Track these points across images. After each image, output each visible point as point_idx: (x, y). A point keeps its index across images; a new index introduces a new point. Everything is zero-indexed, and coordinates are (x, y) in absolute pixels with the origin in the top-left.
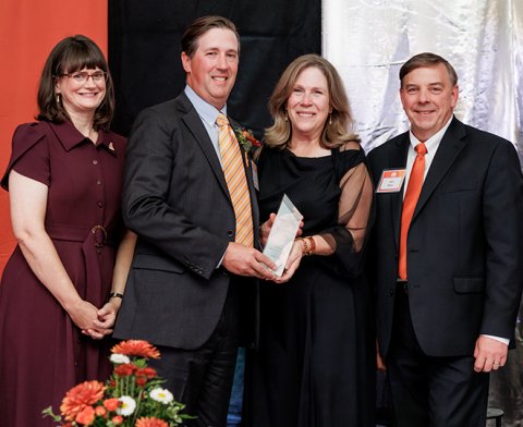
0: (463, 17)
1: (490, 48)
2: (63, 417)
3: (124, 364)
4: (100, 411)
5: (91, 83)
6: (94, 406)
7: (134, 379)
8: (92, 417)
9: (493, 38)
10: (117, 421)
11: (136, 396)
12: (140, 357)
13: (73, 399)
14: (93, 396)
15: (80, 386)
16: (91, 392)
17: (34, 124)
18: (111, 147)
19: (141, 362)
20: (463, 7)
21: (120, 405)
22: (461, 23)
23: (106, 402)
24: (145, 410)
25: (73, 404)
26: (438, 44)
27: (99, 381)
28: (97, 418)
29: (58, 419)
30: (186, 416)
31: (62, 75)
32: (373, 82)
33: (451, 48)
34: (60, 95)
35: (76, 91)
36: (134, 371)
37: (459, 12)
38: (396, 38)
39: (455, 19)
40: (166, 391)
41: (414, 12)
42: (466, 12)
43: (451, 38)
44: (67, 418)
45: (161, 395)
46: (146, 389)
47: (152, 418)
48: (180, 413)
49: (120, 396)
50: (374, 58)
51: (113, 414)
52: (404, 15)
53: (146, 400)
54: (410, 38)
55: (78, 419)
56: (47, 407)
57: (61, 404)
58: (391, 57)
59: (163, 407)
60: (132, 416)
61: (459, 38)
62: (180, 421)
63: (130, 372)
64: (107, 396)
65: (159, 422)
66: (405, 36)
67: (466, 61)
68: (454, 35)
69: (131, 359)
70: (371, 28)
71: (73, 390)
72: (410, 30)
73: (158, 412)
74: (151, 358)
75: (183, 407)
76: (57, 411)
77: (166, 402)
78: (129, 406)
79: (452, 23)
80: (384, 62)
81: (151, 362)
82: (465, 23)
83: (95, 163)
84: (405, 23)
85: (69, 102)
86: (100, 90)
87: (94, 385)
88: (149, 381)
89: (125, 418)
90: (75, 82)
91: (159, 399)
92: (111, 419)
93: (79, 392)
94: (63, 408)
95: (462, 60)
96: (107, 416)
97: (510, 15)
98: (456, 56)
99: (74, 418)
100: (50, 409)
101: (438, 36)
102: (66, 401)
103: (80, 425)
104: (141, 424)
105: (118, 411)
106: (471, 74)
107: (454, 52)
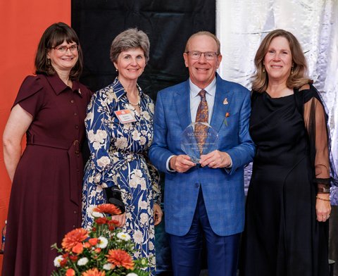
1: (328, 22)
2: (64, 249)
3: (100, 217)
4: (86, 245)
5: (69, 53)
7: (106, 226)
8: (82, 249)
9: (330, 16)
11: (107, 237)
13: (69, 238)
14: (82, 237)
15: (74, 231)
16: (81, 235)
18: (79, 92)
21: (99, 242)
22: (309, 6)
23: (90, 240)
24: (112, 247)
25: (69, 242)
28: (85, 249)
29: (61, 250)
31: (51, 48)
33: (302, 22)
34: (50, 60)
35: (60, 57)
36: (107, 221)
38: (265, 15)
40: (126, 234)
43: (302, 15)
44: (66, 250)
45: (124, 236)
47: (118, 250)
49: (98, 237)
50: (252, 28)
53: (114, 239)
54: (275, 15)
55: (73, 250)
58: (262, 28)
59: (125, 242)
60: (106, 249)
61: (307, 15)
63: (104, 222)
65: (123, 252)
66: (271, 13)
67: (313, 31)
68: (304, 13)
71: (70, 234)
72: (276, 9)
76: (60, 246)
77: (126, 240)
78: (104, 243)
79: (303, 5)
80: (257, 31)
82: (312, 5)
83: (72, 101)
84: (271, 5)
86: (75, 56)
87: (82, 230)
89: (102, 250)
90: (60, 52)
91: (123, 238)
93: (73, 235)
94: (64, 244)
95: (309, 30)
98: (305, 27)
99: (71, 250)
100: (55, 245)
101: (294, 14)
102: (65, 240)
103: (75, 254)
104: (112, 252)
105: (97, 246)
106: (316, 40)
107: (304, 25)
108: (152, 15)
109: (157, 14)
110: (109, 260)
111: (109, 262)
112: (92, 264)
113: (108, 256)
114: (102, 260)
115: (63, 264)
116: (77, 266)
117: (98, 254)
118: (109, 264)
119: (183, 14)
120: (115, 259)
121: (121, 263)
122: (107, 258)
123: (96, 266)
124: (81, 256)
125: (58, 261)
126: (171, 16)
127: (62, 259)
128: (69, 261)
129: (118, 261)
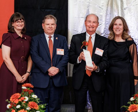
0: (102, 6)
1: (109, 13)
2: (11, 102)
3: (25, 89)
5: (21, 24)
6: (19, 99)
7: (27, 92)
8: (18, 102)
9: (110, 11)
10: (24, 102)
11: (28, 97)
12: (29, 87)
13: (13, 97)
15: (15, 94)
16: (17, 96)
17: (7, 33)
18: (25, 38)
19: (29, 89)
20: (102, 3)
21: (25, 99)
22: (102, 7)
23: (21, 98)
24: (30, 100)
25: (13, 99)
26: (96, 12)
27: (19, 93)
28: (19, 102)
29: (10, 102)
30: (40, 101)
31: (14, 22)
32: (80, 21)
34: (13, 26)
35: (17, 26)
37: (102, 4)
38: (86, 11)
39: (101, 6)
41: (91, 4)
42: (103, 4)
44: (12, 102)
45: (34, 96)
46: (31, 95)
47: (32, 102)
48: (39, 100)
49: (24, 97)
50: (81, 15)
51: (23, 101)
52: (88, 5)
54: (89, 11)
55: (15, 102)
56: (7, 99)
58: (85, 15)
59: (35, 99)
60: (27, 101)
61: (102, 11)
62: (39, 102)
63: (27, 91)
64: (21, 97)
65: (34, 102)
67: (103, 17)
68: (100, 10)
69: (27, 88)
70: (80, 8)
71: (13, 95)
72: (90, 9)
73: (34, 100)
74: (31, 88)
75: (39, 99)
76: (9, 100)
77: (36, 98)
78: (27, 99)
79: (100, 7)
80: (83, 17)
82: (103, 7)
83: (22, 42)
84: (88, 7)
85: (16, 28)
86: (23, 25)
87: (18, 94)
88: (31, 93)
89: (26, 102)
90: (17, 24)
91: (34, 97)
92: (23, 102)
93: (14, 96)
94: (11, 100)
96: (22, 101)
97: (114, 6)
98: (101, 15)
99: (14, 102)
100: (7, 100)
101: (97, 10)
102: (11, 98)
103: (15, 103)
104: (30, 103)
105: (24, 100)
106: (104, 20)
108: (45, 10)
109: (46, 10)
111: (29, 107)
112: (22, 107)
113: (28, 104)
114: (26, 106)
115: (11, 107)
116: (16, 108)
117: (24, 104)
119: (56, 10)
120: (31, 106)
121: (34, 107)
122: (28, 105)
123: (24, 108)
124: (18, 104)
125: (8, 106)
126: (52, 11)
127: (10, 106)
128: (13, 106)
129: (32, 106)
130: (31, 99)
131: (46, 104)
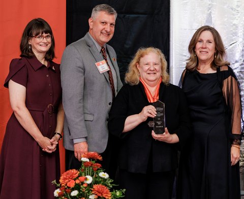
0: (238, 6)
2: (61, 184)
3: (86, 162)
4: (77, 182)
5: (45, 40)
6: (75, 180)
7: (91, 168)
8: (74, 184)
10: (85, 185)
11: (92, 176)
12: (93, 160)
13: (65, 177)
14: (74, 175)
15: (68, 171)
16: (73, 174)
17: (20, 59)
18: (53, 69)
19: (94, 162)
20: (238, 1)
21: (86, 179)
22: (237, 9)
23: (79, 178)
24: (95, 182)
25: (65, 179)
27: (76, 170)
28: (76, 184)
29: (59, 185)
30: (114, 185)
31: (32, 37)
33: (232, 21)
34: (31, 45)
35: (38, 43)
36: (92, 165)
37: (236, 4)
38: (205, 16)
39: (234, 7)
40: (106, 173)
41: (215, 4)
42: (239, 4)
43: (232, 16)
44: (63, 185)
45: (104, 175)
46: (97, 173)
47: (100, 185)
48: (111, 183)
49: (86, 176)
50: (196, 26)
51: (83, 183)
52: (210, 5)
53: (97, 177)
54: (212, 16)
55: (68, 185)
56: (54, 180)
57: (60, 179)
59: (105, 180)
60: (91, 184)
61: (236, 16)
62: (111, 187)
63: (90, 165)
64: (80, 175)
65: (103, 186)
66: (210, 14)
67: (239, 27)
68: (233, 15)
69: (90, 160)
70: (194, 11)
71: (65, 173)
72: (213, 12)
73: (102, 182)
74: (98, 160)
75: (113, 181)
76: (58, 182)
77: (106, 178)
78: (90, 179)
79: (233, 9)
81: (98, 161)
82: (239, 9)
83: (47, 76)
84: (210, 9)
85: (35, 48)
86: (49, 43)
87: (74, 171)
88: (98, 170)
89: (88, 185)
91: (103, 177)
93: (68, 174)
94: (61, 181)
95: (237, 27)
96: (81, 184)
98: (234, 25)
99: (66, 185)
100: (55, 181)
101: (226, 15)
102: (62, 178)
103: (69, 187)
104: (95, 187)
105: (85, 182)
106: (242, 34)
107: (234, 23)
108: (124, 16)
109: (128, 16)
110: (93, 192)
111: (93, 194)
112: (81, 195)
113: (92, 189)
114: (88, 192)
115: (60, 195)
116: (71, 196)
117: (85, 188)
118: (93, 195)
119: (146, 16)
120: (98, 191)
121: (102, 194)
122: (92, 190)
123: (84, 197)
124: (73, 189)
125: (56, 193)
126: (138, 17)
127: (60, 191)
128: (64, 193)
129: (99, 193)
130: (97, 179)
131: (124, 190)
